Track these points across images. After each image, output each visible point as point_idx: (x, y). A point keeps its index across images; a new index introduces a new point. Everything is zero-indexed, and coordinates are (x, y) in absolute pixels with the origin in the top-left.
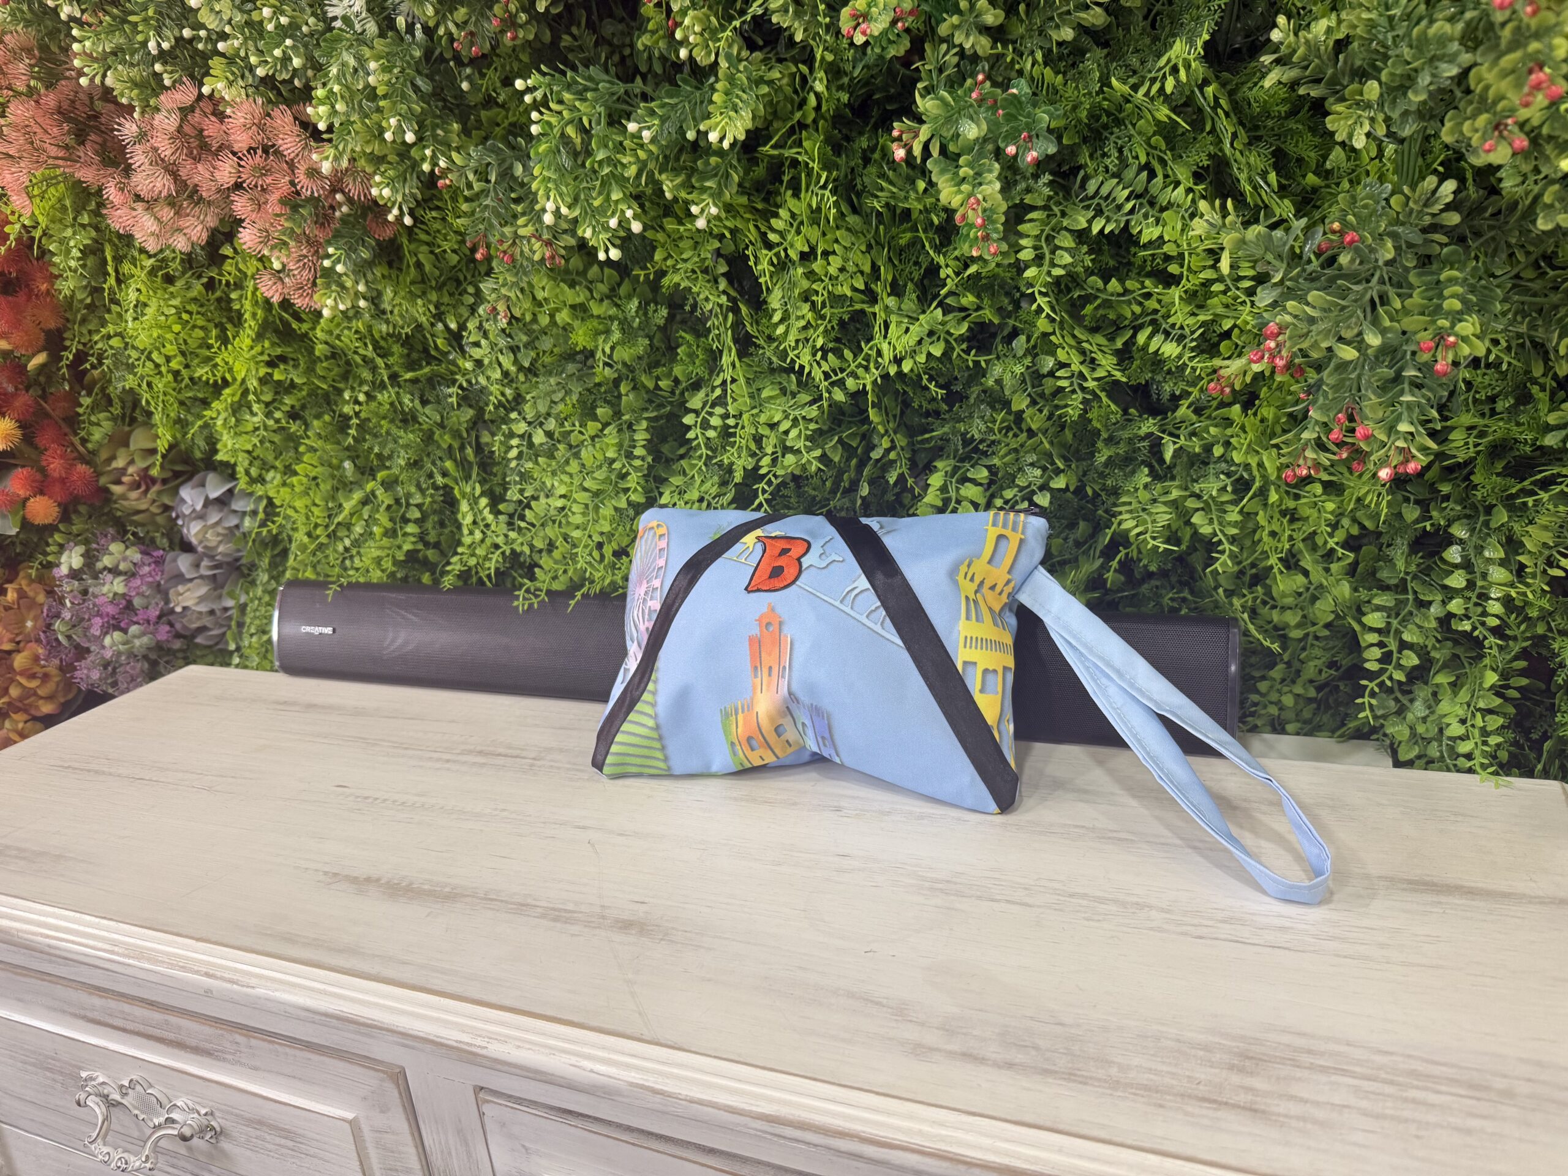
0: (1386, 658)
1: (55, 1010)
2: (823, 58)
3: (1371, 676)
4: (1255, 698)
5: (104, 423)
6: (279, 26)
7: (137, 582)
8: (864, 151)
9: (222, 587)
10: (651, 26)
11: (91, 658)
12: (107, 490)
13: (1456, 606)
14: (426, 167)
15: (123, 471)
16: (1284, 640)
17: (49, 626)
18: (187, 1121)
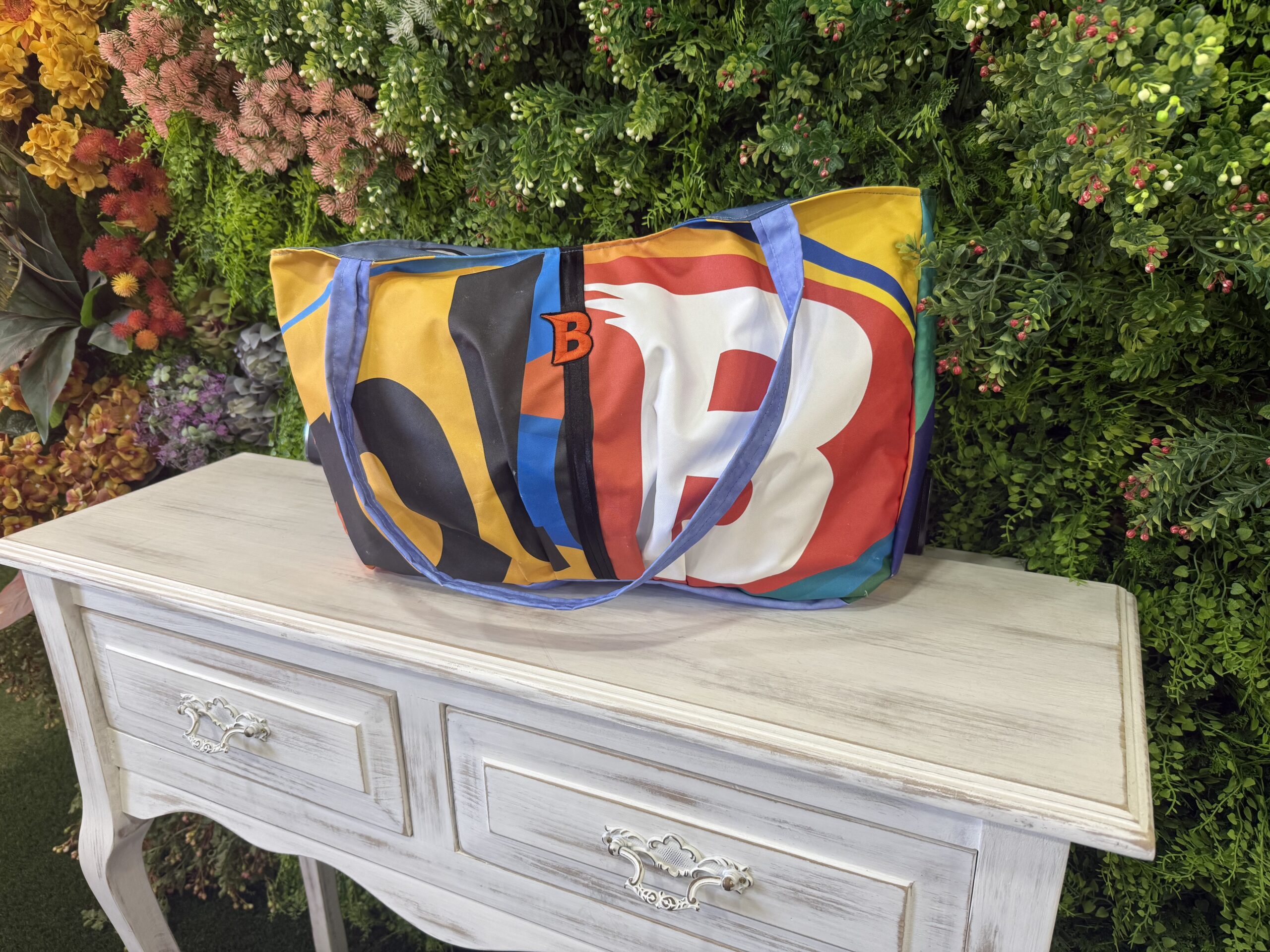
0: (1023, 502)
1: (167, 653)
2: (703, 95)
3: (1012, 512)
4: (942, 524)
5: (192, 284)
6: (355, 37)
7: (206, 394)
8: (727, 154)
9: (264, 403)
10: (596, 60)
11: (169, 445)
12: (191, 330)
13: (1069, 473)
14: (442, 136)
15: (204, 317)
16: (965, 489)
17: (141, 419)
18: (252, 726)
